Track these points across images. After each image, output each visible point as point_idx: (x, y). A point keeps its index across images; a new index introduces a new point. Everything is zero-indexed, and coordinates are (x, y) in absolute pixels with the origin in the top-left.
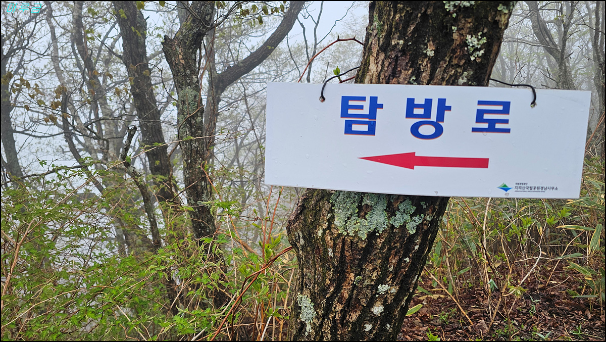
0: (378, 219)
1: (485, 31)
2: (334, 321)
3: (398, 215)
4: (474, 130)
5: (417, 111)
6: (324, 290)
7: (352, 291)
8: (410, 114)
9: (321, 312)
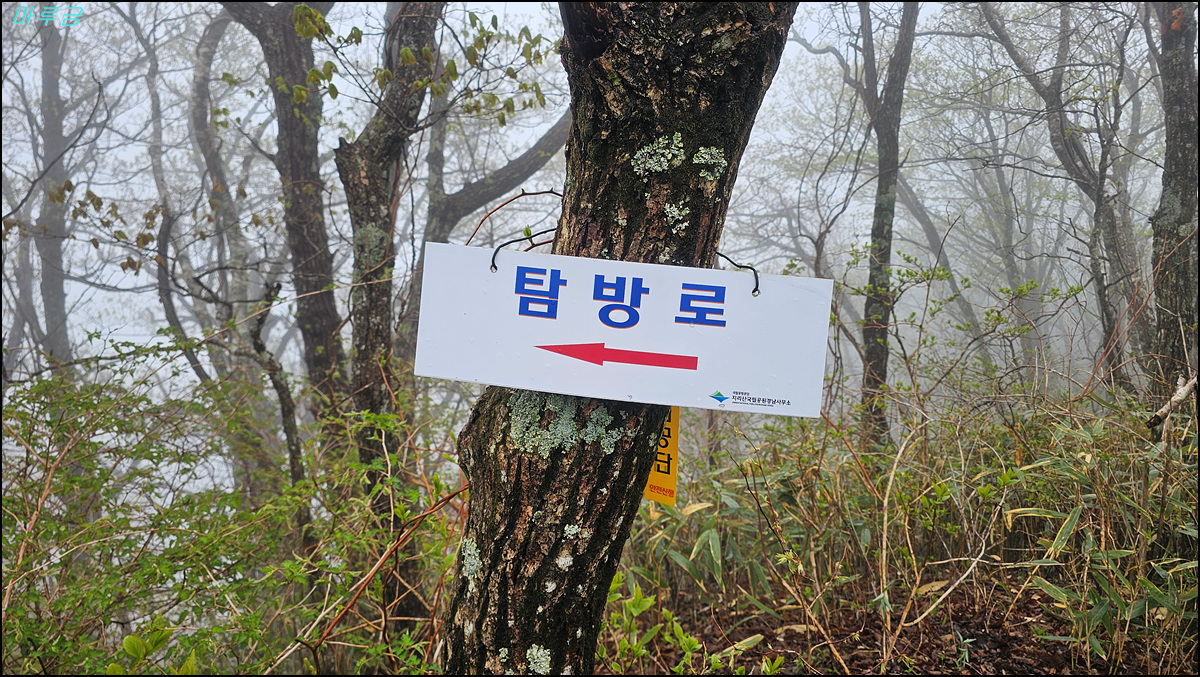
0: (563, 431)
1: (688, 199)
2: (504, 575)
3: (590, 427)
4: (678, 320)
5: (607, 292)
6: (493, 530)
7: (530, 532)
8: (598, 295)
9: (487, 561)
